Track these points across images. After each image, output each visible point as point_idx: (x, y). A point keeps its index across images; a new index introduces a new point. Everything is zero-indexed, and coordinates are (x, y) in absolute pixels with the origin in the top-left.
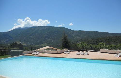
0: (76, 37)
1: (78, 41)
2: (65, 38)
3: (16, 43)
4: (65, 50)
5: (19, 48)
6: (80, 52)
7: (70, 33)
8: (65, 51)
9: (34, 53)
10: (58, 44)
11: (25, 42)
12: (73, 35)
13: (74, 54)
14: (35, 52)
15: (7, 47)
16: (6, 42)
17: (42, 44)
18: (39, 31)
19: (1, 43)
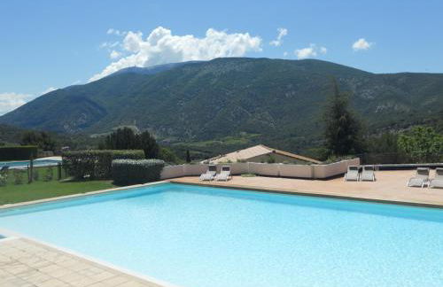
0: (383, 106)
1: (393, 125)
2: (339, 110)
3: (128, 132)
4: (347, 162)
5: (142, 152)
6: (426, 173)
7: (354, 87)
8: (351, 169)
9: (209, 175)
10: (295, 136)
11: (154, 128)
12: (367, 94)
13: (395, 183)
14: (213, 168)
16: (82, 126)
17: (228, 133)
18: (215, 80)
19: (61, 132)
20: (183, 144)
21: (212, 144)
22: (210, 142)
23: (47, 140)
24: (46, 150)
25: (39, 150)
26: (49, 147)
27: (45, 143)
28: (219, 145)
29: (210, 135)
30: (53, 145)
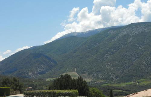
3: (68, 77)
5: (77, 91)
11: (89, 74)
15: (42, 89)
16: (40, 73)
17: (142, 77)
18: (131, 39)
19: (26, 77)
20: (109, 85)
21: (130, 85)
22: (128, 83)
23: (17, 82)
24: (16, 89)
25: (11, 90)
26: (18, 88)
27: (16, 85)
28: (135, 85)
29: (129, 78)
30: (20, 86)
